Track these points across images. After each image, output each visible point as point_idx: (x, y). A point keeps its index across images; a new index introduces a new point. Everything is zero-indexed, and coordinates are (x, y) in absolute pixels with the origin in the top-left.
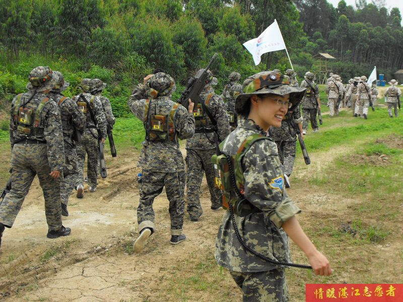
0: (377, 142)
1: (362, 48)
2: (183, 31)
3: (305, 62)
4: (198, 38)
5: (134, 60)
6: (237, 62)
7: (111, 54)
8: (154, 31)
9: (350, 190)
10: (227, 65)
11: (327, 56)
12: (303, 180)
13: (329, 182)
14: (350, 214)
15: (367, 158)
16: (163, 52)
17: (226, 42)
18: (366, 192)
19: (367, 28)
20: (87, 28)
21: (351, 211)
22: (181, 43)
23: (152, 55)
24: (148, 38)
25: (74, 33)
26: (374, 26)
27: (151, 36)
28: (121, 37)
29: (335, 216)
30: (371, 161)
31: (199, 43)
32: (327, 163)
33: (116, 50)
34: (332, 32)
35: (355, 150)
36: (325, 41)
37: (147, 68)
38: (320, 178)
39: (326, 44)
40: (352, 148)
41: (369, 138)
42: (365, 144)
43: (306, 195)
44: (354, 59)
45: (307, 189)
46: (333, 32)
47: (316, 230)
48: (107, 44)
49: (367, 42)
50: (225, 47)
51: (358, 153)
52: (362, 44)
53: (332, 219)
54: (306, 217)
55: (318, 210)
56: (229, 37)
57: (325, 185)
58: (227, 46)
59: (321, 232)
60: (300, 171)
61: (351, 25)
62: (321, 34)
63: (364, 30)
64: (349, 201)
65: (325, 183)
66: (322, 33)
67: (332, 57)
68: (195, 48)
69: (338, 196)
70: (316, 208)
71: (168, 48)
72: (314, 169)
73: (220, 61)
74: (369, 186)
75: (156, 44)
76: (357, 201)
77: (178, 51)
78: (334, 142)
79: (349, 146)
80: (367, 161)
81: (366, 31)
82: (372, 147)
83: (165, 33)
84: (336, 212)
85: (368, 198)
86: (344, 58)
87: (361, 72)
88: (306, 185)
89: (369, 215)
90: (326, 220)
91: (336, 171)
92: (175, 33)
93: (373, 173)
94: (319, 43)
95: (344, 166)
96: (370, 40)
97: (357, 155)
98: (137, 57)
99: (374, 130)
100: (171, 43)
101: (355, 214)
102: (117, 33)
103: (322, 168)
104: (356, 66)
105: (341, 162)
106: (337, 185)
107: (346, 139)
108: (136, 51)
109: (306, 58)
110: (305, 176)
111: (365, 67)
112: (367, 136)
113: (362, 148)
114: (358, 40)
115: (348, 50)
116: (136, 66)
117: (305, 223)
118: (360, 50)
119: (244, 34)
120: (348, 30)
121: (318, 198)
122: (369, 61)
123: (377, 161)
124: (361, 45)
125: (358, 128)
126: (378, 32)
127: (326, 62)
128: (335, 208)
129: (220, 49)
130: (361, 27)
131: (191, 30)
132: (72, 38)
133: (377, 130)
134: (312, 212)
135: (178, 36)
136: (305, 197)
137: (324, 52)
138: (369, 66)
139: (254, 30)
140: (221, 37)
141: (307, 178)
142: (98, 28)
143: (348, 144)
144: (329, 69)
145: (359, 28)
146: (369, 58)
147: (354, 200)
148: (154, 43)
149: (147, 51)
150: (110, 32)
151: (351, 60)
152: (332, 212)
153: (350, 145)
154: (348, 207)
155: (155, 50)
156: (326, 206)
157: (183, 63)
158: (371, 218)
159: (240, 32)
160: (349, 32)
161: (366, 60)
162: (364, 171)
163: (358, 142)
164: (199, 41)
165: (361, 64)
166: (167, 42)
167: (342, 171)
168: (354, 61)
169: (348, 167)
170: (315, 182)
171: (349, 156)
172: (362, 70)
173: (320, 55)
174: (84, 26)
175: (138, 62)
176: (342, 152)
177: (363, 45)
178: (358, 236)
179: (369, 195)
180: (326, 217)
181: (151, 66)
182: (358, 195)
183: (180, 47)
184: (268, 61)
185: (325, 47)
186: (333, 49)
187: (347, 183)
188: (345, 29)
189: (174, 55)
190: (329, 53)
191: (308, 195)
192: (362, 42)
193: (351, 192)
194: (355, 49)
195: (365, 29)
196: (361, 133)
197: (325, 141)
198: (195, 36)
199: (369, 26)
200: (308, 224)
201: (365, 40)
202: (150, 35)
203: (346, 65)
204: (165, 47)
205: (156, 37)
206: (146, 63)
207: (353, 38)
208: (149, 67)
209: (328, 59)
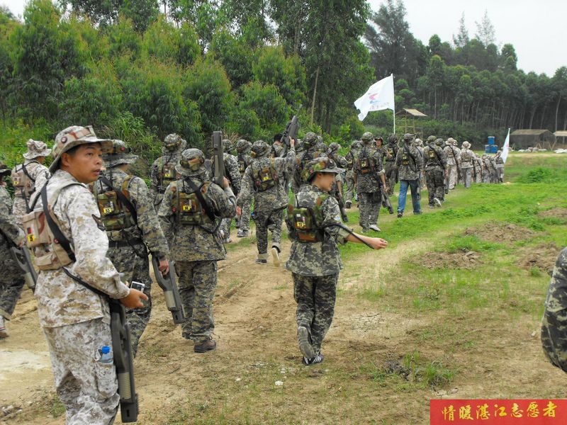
0: (467, 233)
1: (464, 100)
2: (197, 81)
3: (384, 122)
4: (219, 90)
5: (127, 124)
6: (278, 124)
7: (95, 115)
8: (155, 82)
9: (416, 306)
10: (264, 128)
11: (414, 112)
12: (351, 293)
13: (387, 295)
14: (407, 343)
15: (447, 257)
16: (168, 112)
17: (262, 95)
18: (438, 309)
19: (470, 72)
20: (60, 79)
21: (410, 337)
22: (195, 97)
23: (153, 116)
24: (146, 92)
25: (40, 86)
26: (479, 70)
27: (152, 89)
28: (108, 91)
29: (384, 347)
30: (453, 262)
31: (221, 98)
32: (389, 266)
33: (100, 110)
34: (422, 78)
35: (433, 246)
36: (412, 92)
37: (145, 134)
38: (376, 289)
39: (413, 96)
40: (429, 243)
41: (458, 227)
42: (449, 237)
43: (349, 315)
44: (453, 117)
45: (353, 306)
46: (423, 80)
47: (351, 370)
48: (88, 101)
49: (469, 92)
50: (261, 103)
51: (435, 251)
52: (462, 94)
53: (377, 352)
54: (341, 349)
55: (361, 339)
56: (267, 88)
57: (380, 300)
58: (264, 101)
59: (356, 374)
60: (348, 279)
61: (447, 70)
62: (406, 82)
63: (466, 76)
64: (411, 323)
65: (381, 296)
66: (408, 80)
67: (421, 114)
68: (216, 105)
69: (397, 316)
70: (359, 335)
71: (176, 105)
72: (369, 275)
73: (253, 123)
74: (445, 299)
75: (159, 99)
76: (423, 322)
77: (191, 109)
78: (405, 235)
79: (426, 241)
80: (447, 262)
81: (469, 77)
82: (458, 240)
83: (170, 85)
84: (387, 341)
85: (439, 317)
86: (439, 115)
87: (464, 134)
88: (352, 300)
89: (436, 343)
90: (369, 353)
91: (401, 278)
92: (186, 84)
93: (454, 279)
94: (403, 95)
95: (413, 270)
96: (474, 90)
97: (434, 253)
98: (131, 119)
99: (467, 216)
100: (181, 99)
101: (416, 343)
102: (102, 86)
103: (381, 274)
104: (456, 126)
105: (410, 265)
106: (398, 298)
107: (425, 229)
108: (130, 110)
109: (385, 116)
110: (353, 287)
111: (469, 127)
112: (456, 225)
113: (444, 242)
114: (457, 90)
115: (445, 105)
116: (131, 132)
117: (337, 359)
118: (460, 103)
119: (288, 83)
120: (444, 76)
121: (366, 319)
122: (474, 119)
123: (461, 262)
124: (461, 97)
125: (444, 214)
126: (485, 78)
127: (414, 121)
128: (388, 335)
129: (253, 105)
130: (461, 72)
131: (210, 80)
132: (37, 94)
133: (471, 215)
134: (350, 342)
135: (191, 88)
136: (347, 319)
137: (411, 108)
138: (474, 126)
139: (305, 77)
140: (255, 89)
141: (356, 289)
142: (74, 78)
143: (427, 237)
144: (419, 130)
145: (459, 74)
146: (475, 115)
147: (418, 321)
148: (155, 98)
149: (146, 111)
150: (92, 85)
151: (450, 117)
152: (381, 342)
153: (428, 239)
154: (407, 333)
155: (157, 109)
156: (374, 332)
157: (199, 127)
158: (438, 348)
159: (283, 81)
160: (445, 79)
161: (470, 117)
162: (441, 277)
163: (442, 233)
164: (222, 94)
165: (464, 123)
166: (174, 96)
167: (410, 277)
168: (453, 119)
169: (419, 271)
170: (367, 294)
171: (422, 255)
172: (464, 131)
173: (405, 111)
174: (56, 76)
175: (133, 127)
176: (414, 249)
177: (465, 97)
178: (411, 377)
179: (442, 313)
180: (369, 348)
181: (152, 132)
182: (426, 314)
183: (194, 104)
184: (327, 122)
185: (412, 100)
186: (424, 103)
187: (412, 294)
188: (438, 75)
189: (186, 116)
190: (418, 109)
191: (353, 315)
192: (462, 92)
193: (416, 309)
194: (454, 103)
195: (467, 74)
196: (448, 220)
197: (394, 234)
198: (216, 87)
199: (473, 70)
200: (341, 361)
201: (467, 90)
202: (149, 87)
203: (442, 125)
204: (171, 104)
205: (158, 89)
206: (145, 127)
207: (452, 87)
208: (148, 133)
209: (416, 117)
